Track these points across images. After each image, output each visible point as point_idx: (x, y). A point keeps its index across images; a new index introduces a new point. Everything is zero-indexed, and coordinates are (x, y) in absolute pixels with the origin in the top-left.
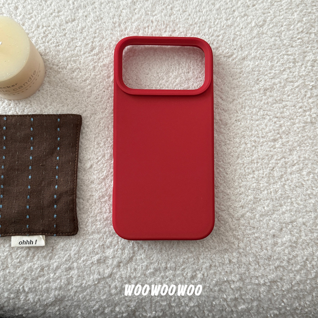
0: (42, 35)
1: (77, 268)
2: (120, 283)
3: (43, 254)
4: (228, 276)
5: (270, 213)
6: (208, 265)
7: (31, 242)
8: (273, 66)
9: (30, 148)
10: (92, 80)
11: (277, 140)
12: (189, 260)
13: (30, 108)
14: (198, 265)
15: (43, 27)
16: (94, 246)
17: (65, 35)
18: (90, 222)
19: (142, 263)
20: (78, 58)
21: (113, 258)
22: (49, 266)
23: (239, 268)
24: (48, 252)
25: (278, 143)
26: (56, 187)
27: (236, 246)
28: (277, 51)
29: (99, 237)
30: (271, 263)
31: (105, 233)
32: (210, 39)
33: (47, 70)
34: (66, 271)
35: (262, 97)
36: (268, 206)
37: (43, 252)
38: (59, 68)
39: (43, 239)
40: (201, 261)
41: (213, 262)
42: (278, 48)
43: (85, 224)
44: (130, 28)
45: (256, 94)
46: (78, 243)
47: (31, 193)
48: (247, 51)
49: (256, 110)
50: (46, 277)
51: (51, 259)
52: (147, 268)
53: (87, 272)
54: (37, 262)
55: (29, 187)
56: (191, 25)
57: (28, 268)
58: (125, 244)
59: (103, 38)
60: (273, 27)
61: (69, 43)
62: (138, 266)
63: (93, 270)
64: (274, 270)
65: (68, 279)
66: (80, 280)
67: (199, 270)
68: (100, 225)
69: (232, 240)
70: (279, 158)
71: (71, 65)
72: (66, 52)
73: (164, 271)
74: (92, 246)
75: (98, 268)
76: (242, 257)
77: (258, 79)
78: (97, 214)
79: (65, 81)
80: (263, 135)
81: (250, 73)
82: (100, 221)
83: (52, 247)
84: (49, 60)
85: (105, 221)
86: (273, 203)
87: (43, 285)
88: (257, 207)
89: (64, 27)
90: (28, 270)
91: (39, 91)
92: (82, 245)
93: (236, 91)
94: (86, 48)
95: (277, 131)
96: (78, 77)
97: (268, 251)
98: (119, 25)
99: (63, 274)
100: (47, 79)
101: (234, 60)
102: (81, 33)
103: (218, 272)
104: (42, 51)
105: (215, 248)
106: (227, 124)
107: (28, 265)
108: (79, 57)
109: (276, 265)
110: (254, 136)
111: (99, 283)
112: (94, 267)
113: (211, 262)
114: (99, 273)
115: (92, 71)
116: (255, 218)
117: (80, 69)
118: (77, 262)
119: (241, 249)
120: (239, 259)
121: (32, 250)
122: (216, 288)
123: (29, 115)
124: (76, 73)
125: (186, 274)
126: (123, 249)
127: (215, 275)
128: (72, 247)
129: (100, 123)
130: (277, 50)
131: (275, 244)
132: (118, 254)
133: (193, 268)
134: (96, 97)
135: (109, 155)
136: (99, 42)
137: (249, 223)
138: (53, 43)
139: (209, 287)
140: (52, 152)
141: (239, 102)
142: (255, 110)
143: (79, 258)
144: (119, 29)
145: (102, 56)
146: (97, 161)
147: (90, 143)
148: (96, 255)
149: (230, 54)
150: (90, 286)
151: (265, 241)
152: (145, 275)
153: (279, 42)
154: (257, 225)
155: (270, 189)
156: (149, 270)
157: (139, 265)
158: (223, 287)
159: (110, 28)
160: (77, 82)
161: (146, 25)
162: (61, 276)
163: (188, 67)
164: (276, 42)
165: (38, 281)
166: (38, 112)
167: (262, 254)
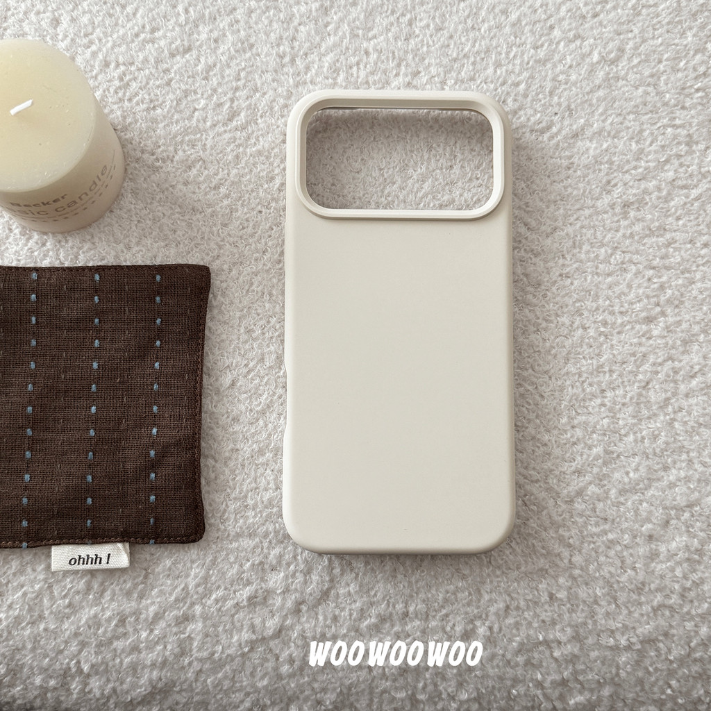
0: (117, 83)
1: (201, 617)
2: (300, 650)
3: (124, 586)
4: (547, 630)
5: (641, 486)
6: (502, 605)
7: (97, 559)
8: (641, 151)
9: (93, 343)
10: (231, 185)
11: (656, 318)
12: (459, 595)
13: (92, 252)
14: (478, 607)
15: (118, 65)
16: (241, 566)
17: (168, 84)
18: (233, 511)
19: (350, 604)
20: (199, 135)
21: (284, 592)
22: (137, 613)
23: (571, 611)
24: (136, 581)
25: (656, 325)
26: (155, 431)
27: (566, 561)
28: (651, 118)
29: (252, 546)
30: (643, 599)
31: (266, 535)
32: (499, 90)
33: (128, 164)
34: (178, 624)
35: (618, 221)
36: (636, 470)
37: (125, 581)
38: (157, 160)
39: (123, 552)
40: (486, 597)
41: (512, 599)
42: (651, 112)
43: (219, 515)
44: (316, 67)
45: (605, 216)
46: (204, 559)
47: (96, 446)
48: (582, 117)
49: (606, 251)
50: (130, 640)
51: (141, 598)
52: (363, 614)
53: (225, 626)
54: (110, 606)
55: (92, 433)
56: (455, 60)
57: (90, 618)
58: (313, 559)
59: (256, 90)
60: (639, 62)
61: (179, 101)
62: (341, 611)
63: (239, 621)
64: (651, 615)
65: (181, 643)
66: (209, 645)
67: (480, 617)
68: (255, 517)
69: (557, 548)
70: (660, 360)
71: (184, 151)
72: (172, 123)
73: (400, 622)
74: (236, 567)
75: (251, 616)
76: (578, 585)
77: (609, 182)
78: (248, 492)
79: (171, 189)
80: (622, 309)
81: (590, 168)
82: (254, 509)
83: (146, 570)
84: (133, 142)
85: (266, 507)
86: (647, 463)
87: (123, 656)
88: (613, 473)
89: (165, 66)
90: (91, 623)
91: (112, 211)
92: (214, 564)
93: (559, 209)
94: (218, 114)
95: (655, 299)
96: (201, 179)
97: (636, 571)
98: (293, 61)
99: (171, 631)
100: (128, 185)
101: (553, 137)
102: (206, 78)
103: (524, 623)
104: (116, 121)
105: (518, 568)
106: (539, 285)
107: (89, 611)
108: (202, 135)
109: (655, 603)
110: (604, 311)
111: (252, 649)
112: (241, 615)
113: (508, 599)
114: (253, 628)
115: (232, 165)
116: (607, 498)
117: (204, 161)
118: (202, 603)
119: (575, 567)
120: (572, 591)
121: (100, 578)
122: (518, 659)
123: (90, 268)
124: (194, 171)
125: (452, 628)
126: (308, 572)
127: (518, 629)
128: (192, 568)
129: (252, 284)
130: (650, 115)
131: (654, 556)
132: (297, 584)
133: (467, 613)
134: (241, 224)
135: (274, 357)
136: (247, 98)
137: (594, 510)
138: (143, 103)
139: (503, 656)
140: (143, 351)
141: (567, 234)
142: (603, 250)
143: (206, 595)
144: (291, 71)
145: (253, 132)
146: (245, 370)
147: (230, 329)
148: (245, 586)
149: (544, 124)
150: (231, 658)
151: (631, 551)
152: (357, 631)
153: (653, 97)
154: (612, 513)
155: (641, 431)
156: (366, 619)
157: (343, 609)
158: (536, 655)
159: (270, 68)
160: (197, 190)
161: (353, 60)
162: (165, 637)
163: (451, 155)
164: (649, 99)
165: (112, 647)
166: (110, 260)
167: (624, 578)
